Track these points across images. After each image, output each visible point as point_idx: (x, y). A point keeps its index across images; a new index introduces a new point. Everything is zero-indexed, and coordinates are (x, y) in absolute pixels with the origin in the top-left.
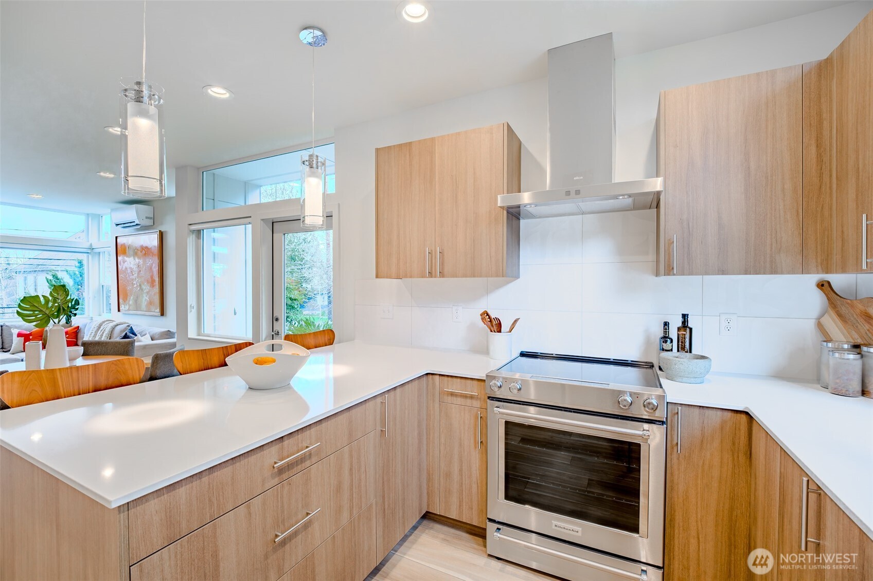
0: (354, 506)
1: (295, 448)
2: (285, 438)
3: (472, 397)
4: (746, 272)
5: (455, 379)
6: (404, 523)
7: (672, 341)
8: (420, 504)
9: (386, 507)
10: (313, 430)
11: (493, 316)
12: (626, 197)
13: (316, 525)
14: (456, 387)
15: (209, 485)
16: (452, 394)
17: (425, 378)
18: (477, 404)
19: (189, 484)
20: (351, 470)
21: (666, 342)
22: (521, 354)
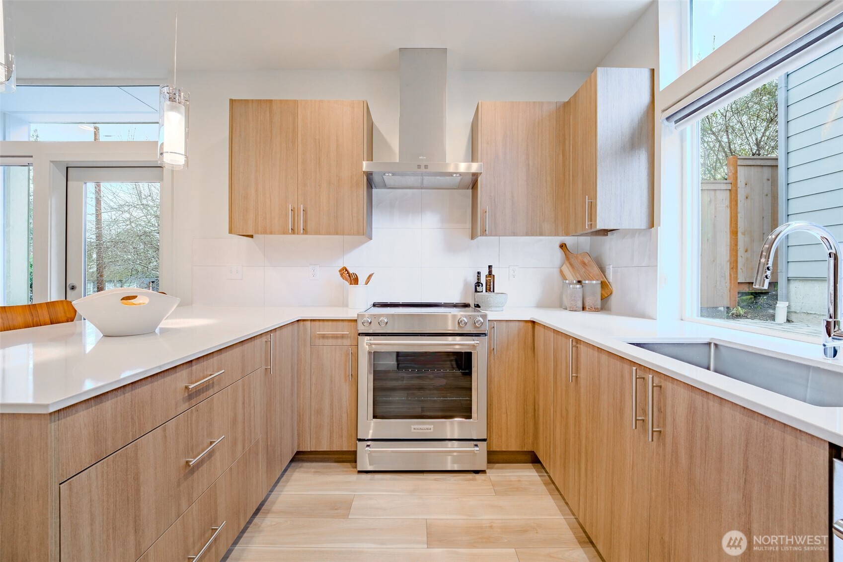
0: (246, 440)
1: (201, 375)
2: (194, 363)
3: (342, 337)
4: (527, 235)
5: (326, 323)
6: (281, 461)
7: (482, 286)
8: (292, 444)
9: (269, 443)
10: (215, 360)
11: (351, 272)
12: (458, 175)
13: (217, 456)
14: (327, 330)
15: (132, 401)
16: (324, 337)
17: (296, 325)
18: (347, 342)
19: (114, 398)
20: (243, 403)
21: (479, 286)
22: (373, 305)
